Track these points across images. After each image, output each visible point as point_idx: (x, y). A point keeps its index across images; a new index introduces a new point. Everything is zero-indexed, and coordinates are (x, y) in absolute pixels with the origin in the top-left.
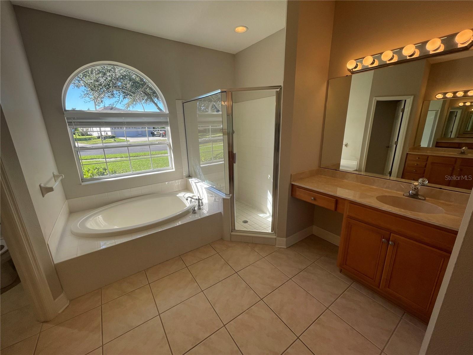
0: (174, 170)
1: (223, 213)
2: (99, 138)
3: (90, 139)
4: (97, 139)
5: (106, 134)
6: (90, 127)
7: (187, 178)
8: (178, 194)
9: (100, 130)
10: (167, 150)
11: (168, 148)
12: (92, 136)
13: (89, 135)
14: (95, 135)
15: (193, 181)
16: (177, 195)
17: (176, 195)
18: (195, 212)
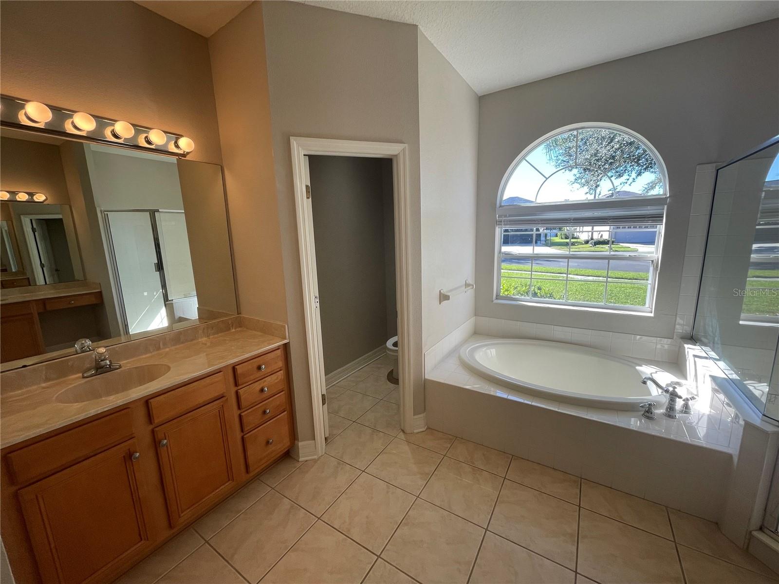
0: (652, 315)
1: (736, 459)
2: (587, 242)
3: (573, 244)
4: (583, 244)
5: (599, 238)
6: (580, 226)
7: (680, 340)
8: (641, 366)
9: (593, 229)
10: (648, 271)
11: (651, 269)
12: (578, 240)
13: (576, 238)
14: (584, 237)
15: (691, 350)
16: (638, 368)
17: (633, 365)
18: (649, 415)
